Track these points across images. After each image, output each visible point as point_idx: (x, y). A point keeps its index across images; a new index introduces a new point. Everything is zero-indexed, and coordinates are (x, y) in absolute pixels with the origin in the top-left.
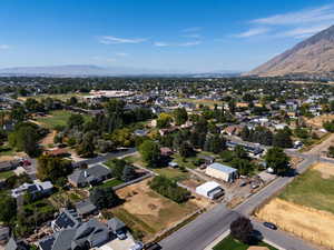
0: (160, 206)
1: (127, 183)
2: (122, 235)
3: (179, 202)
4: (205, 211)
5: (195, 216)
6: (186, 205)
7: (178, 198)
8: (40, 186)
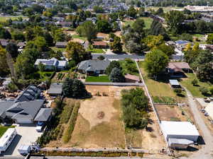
1: (111, 83)
2: (40, 128)
3: (128, 126)
4: (142, 157)
5: (119, 154)
6: (132, 133)
7: (127, 121)
8: (57, 63)
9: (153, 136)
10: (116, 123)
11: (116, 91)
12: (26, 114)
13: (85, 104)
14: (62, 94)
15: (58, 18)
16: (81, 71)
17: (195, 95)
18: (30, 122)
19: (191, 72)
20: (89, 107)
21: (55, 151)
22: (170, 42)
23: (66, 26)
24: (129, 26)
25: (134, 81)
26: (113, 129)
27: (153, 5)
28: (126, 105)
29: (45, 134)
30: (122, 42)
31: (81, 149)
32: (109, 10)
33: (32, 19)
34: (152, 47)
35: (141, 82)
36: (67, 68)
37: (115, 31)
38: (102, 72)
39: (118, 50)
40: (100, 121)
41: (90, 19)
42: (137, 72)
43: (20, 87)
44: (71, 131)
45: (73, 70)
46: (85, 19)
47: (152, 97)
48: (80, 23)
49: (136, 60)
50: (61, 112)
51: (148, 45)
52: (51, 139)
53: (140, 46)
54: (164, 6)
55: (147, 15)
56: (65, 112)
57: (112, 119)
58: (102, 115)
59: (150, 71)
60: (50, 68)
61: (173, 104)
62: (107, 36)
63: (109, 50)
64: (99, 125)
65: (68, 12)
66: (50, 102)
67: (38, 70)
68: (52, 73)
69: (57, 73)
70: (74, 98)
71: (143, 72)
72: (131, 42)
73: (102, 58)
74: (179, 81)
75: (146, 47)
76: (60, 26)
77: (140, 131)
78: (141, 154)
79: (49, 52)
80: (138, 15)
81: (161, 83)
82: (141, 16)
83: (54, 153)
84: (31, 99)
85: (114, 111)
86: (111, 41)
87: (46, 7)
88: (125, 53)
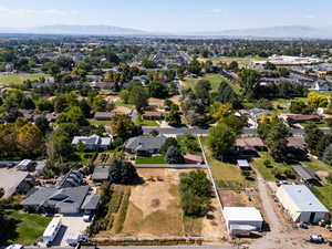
0: (163, 207)
1: (168, 165)
2: (87, 217)
3: (187, 214)
4: (200, 244)
5: (176, 242)
6: (190, 221)
7: (186, 208)
8: (100, 141)
9: (214, 224)
10: (172, 211)
11: (173, 174)
12: (71, 202)
13: (136, 190)
14: (108, 179)
15: (94, 77)
16: (130, 151)
17: (266, 178)
18: (75, 211)
19: (265, 149)
20: (141, 195)
21: (106, 241)
22: (243, 111)
23: (106, 88)
24: (190, 90)
25: (195, 162)
26: (170, 218)
27: (225, 55)
28: (184, 190)
29: (94, 224)
30: (181, 110)
31: (134, 239)
32: (164, 64)
33: (59, 79)
34: (218, 119)
35: (203, 163)
36: (111, 147)
37: (171, 96)
38: (155, 151)
39: (176, 122)
40: (155, 210)
41: (138, 78)
42: (200, 150)
43: (57, 172)
44: (122, 220)
45: (120, 150)
46: (131, 79)
47: (216, 182)
48: (125, 85)
49: (199, 135)
50: (109, 201)
51: (214, 116)
52: (101, 229)
53: (203, 117)
54: (240, 56)
55: (216, 70)
56: (114, 200)
57: (169, 207)
58: (157, 203)
59: (214, 151)
60: (91, 148)
61: (240, 188)
62: (161, 102)
63: (164, 122)
64: (154, 213)
65: (106, 67)
66: (95, 189)
67: (76, 150)
68: (94, 154)
69: (100, 154)
70: (122, 183)
71: (206, 151)
72: (192, 112)
73: (155, 133)
74: (249, 161)
75: (211, 118)
76: (97, 88)
77: (199, 219)
78: (200, 242)
79: (89, 127)
80: (203, 70)
81: (229, 165)
82: (208, 72)
83: (106, 243)
84: (74, 186)
85: (172, 198)
86: (167, 109)
87: (74, 58)
88: (184, 125)
